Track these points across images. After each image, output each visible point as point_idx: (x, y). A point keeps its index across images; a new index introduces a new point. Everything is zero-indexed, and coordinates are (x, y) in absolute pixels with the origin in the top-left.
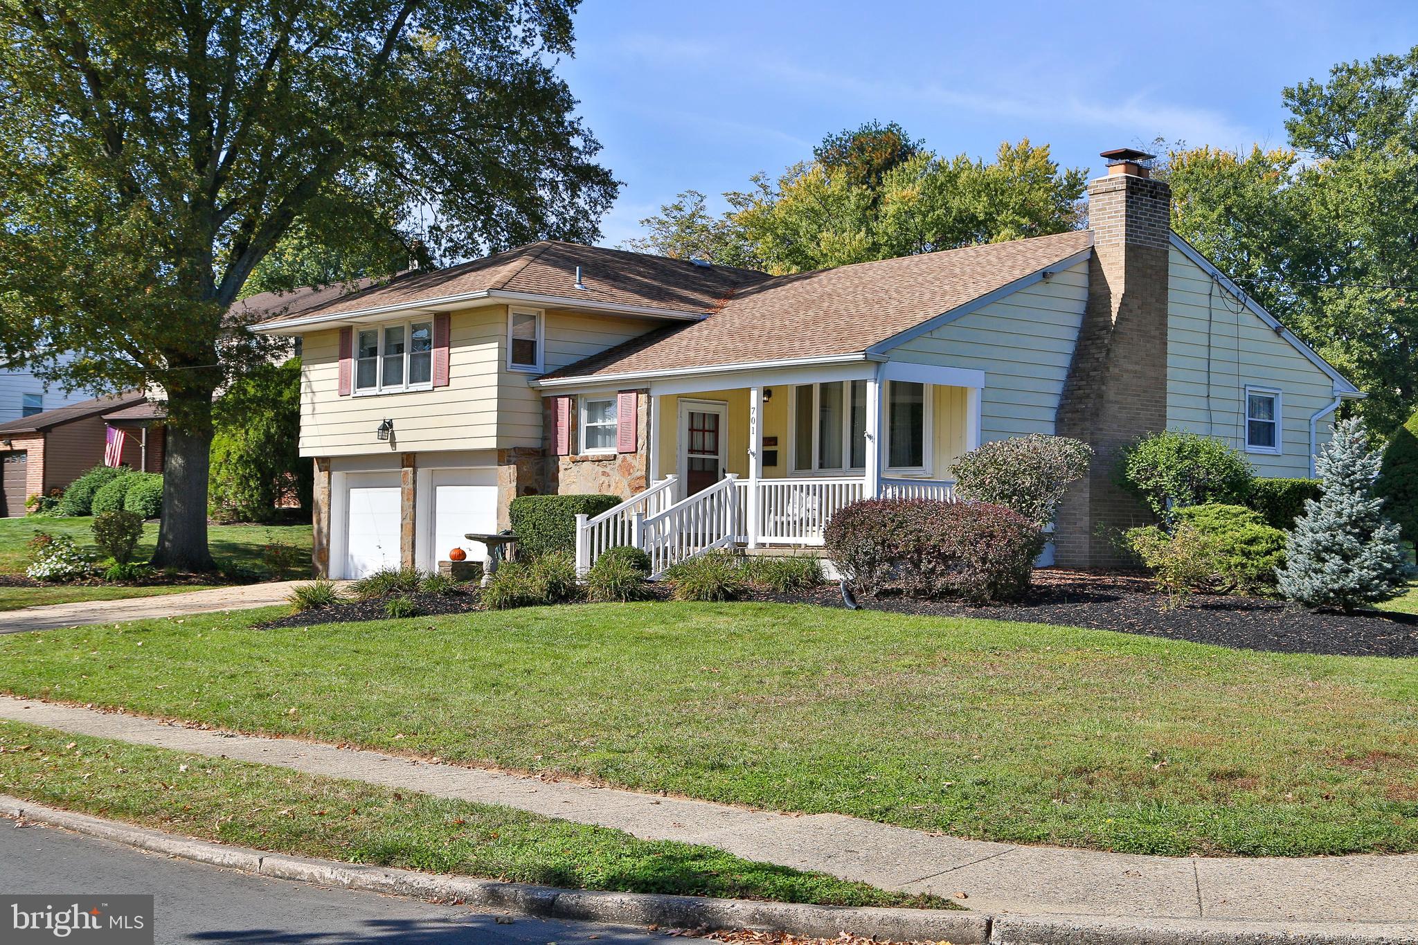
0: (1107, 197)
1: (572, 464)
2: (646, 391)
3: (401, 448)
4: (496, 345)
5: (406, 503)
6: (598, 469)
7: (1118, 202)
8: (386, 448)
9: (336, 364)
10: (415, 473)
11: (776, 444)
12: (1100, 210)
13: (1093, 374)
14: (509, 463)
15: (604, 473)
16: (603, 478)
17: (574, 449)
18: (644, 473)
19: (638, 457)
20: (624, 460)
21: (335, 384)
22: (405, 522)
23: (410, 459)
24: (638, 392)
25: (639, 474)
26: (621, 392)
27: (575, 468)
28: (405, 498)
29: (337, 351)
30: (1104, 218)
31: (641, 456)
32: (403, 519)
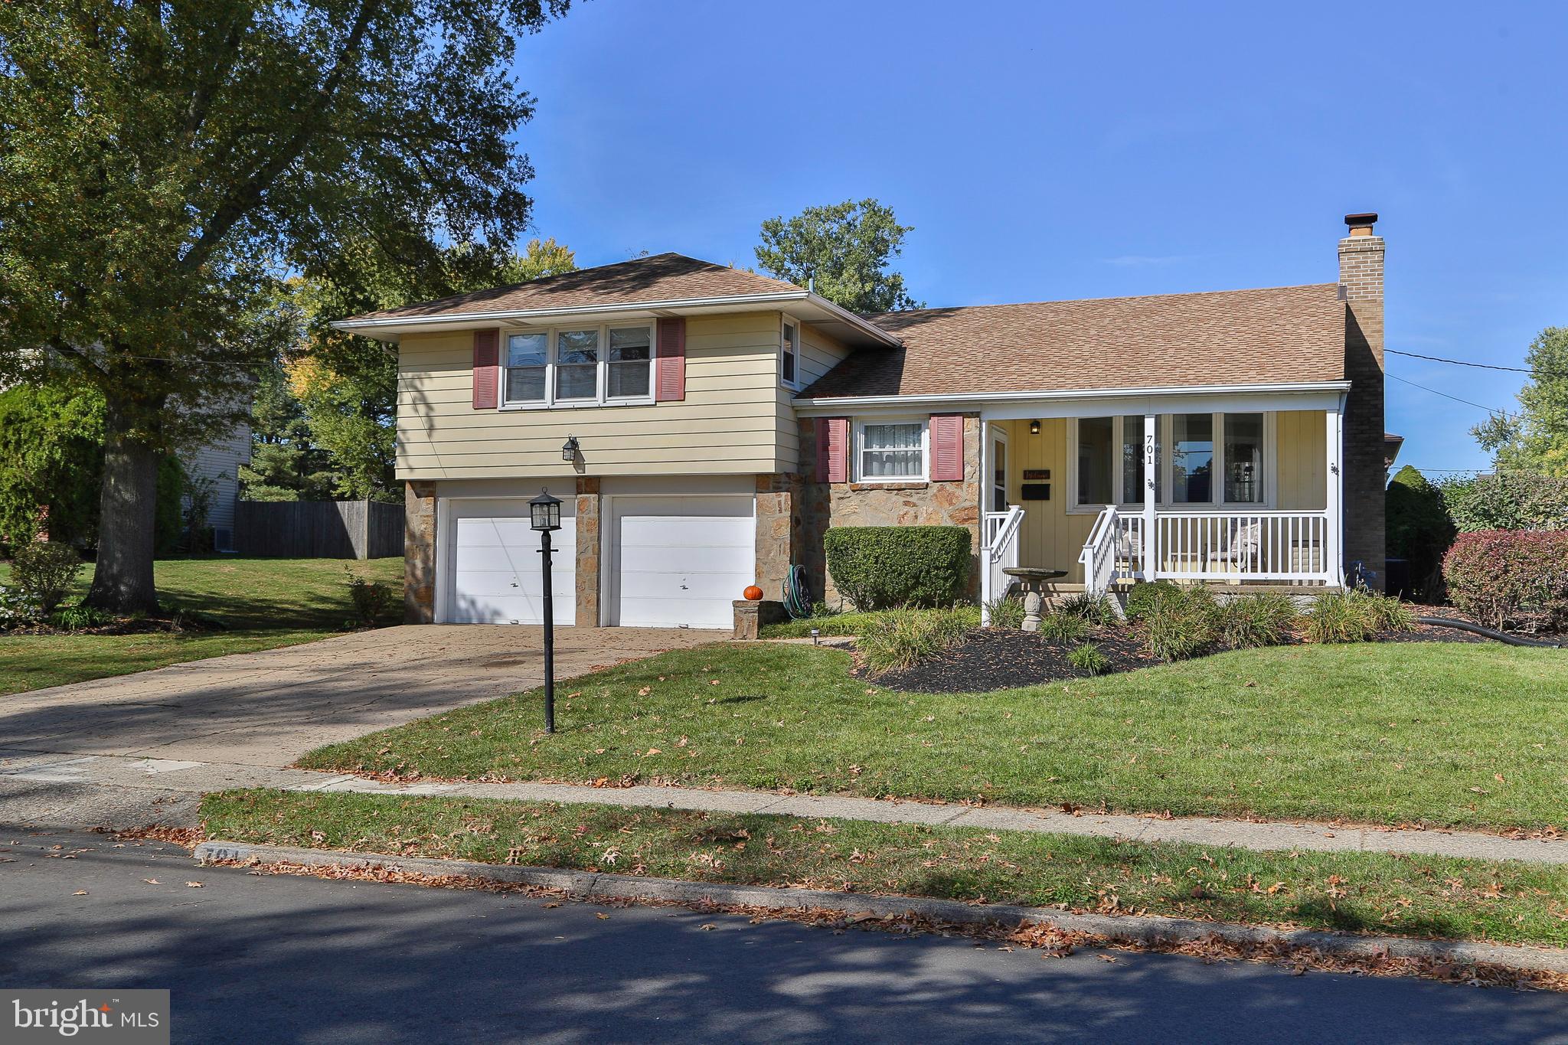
0: (1361, 256)
1: (850, 493)
2: (977, 415)
3: (590, 471)
4: (774, 356)
5: (586, 534)
6: (898, 499)
7: (1375, 262)
8: (570, 471)
9: (471, 372)
10: (599, 500)
11: (1049, 478)
12: (1353, 267)
13: (1373, 419)
14: (777, 489)
15: (906, 503)
16: (906, 508)
17: (850, 476)
18: (976, 503)
19: (965, 486)
20: (942, 489)
21: (469, 395)
22: (582, 557)
23: (590, 485)
24: (965, 415)
25: (967, 504)
26: (934, 415)
27: (855, 499)
28: (584, 528)
29: (469, 356)
30: (1359, 276)
31: (969, 485)
32: (579, 553)
